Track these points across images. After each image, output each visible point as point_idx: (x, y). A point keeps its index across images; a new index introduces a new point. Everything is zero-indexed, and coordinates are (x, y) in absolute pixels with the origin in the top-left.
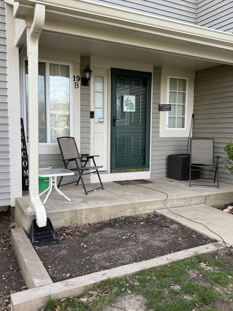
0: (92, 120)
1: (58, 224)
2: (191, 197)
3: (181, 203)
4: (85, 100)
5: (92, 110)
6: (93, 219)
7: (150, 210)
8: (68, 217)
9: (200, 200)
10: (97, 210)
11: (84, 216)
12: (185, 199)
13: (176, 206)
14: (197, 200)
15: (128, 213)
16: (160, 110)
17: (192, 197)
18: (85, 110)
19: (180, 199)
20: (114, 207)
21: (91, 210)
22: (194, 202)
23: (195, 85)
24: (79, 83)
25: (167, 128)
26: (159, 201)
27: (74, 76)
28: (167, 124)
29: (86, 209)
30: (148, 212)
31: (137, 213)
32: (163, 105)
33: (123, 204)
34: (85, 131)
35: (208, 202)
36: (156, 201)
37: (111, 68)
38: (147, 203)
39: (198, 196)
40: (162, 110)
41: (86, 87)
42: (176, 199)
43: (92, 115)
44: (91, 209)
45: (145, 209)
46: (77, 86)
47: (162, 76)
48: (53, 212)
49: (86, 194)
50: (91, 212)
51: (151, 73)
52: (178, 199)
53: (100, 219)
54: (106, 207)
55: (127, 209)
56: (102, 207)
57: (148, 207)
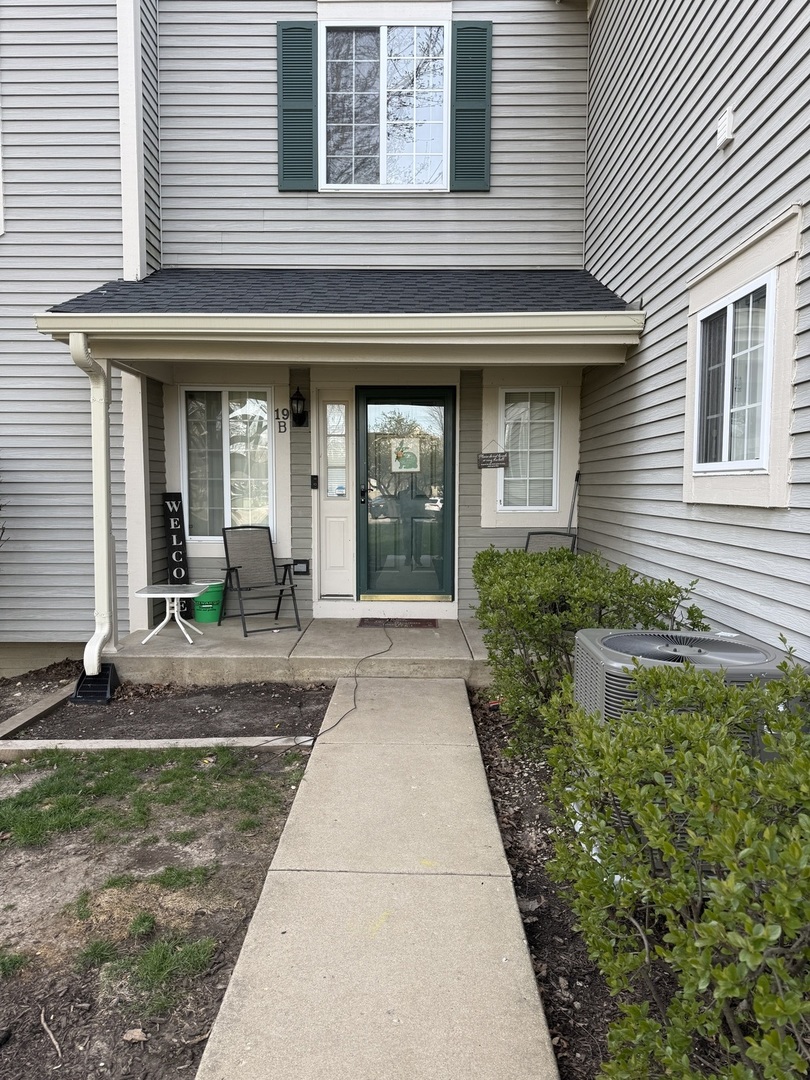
0: (314, 492)
1: (139, 678)
2: (432, 660)
3: (406, 670)
4: (300, 453)
5: (314, 473)
6: (204, 678)
7: (327, 676)
8: (157, 669)
9: (458, 669)
10: (214, 663)
11: (187, 671)
12: (414, 663)
13: (392, 675)
14: (447, 668)
15: (278, 676)
16: (480, 468)
17: (436, 661)
18: (301, 472)
19: (402, 662)
20: (247, 661)
21: (200, 662)
22: (439, 671)
23: (581, 402)
24: (288, 422)
25: (500, 507)
26: (349, 661)
27: (277, 411)
28: (500, 496)
29: (190, 659)
30: (322, 679)
31: (296, 678)
32: (488, 455)
33: (267, 658)
34: (300, 514)
35: (480, 676)
36: (340, 660)
37: (356, 387)
38: (321, 662)
39: (450, 661)
40: (486, 467)
41: (302, 429)
42: (392, 661)
43: (315, 482)
44: (200, 659)
45: (316, 673)
46: (283, 429)
47: (485, 391)
48: (131, 656)
49: (246, 636)
50: (201, 664)
51: (454, 388)
52: (396, 660)
53: (218, 680)
54: (231, 659)
55: (276, 669)
56: (222, 659)
57: (324, 670)
